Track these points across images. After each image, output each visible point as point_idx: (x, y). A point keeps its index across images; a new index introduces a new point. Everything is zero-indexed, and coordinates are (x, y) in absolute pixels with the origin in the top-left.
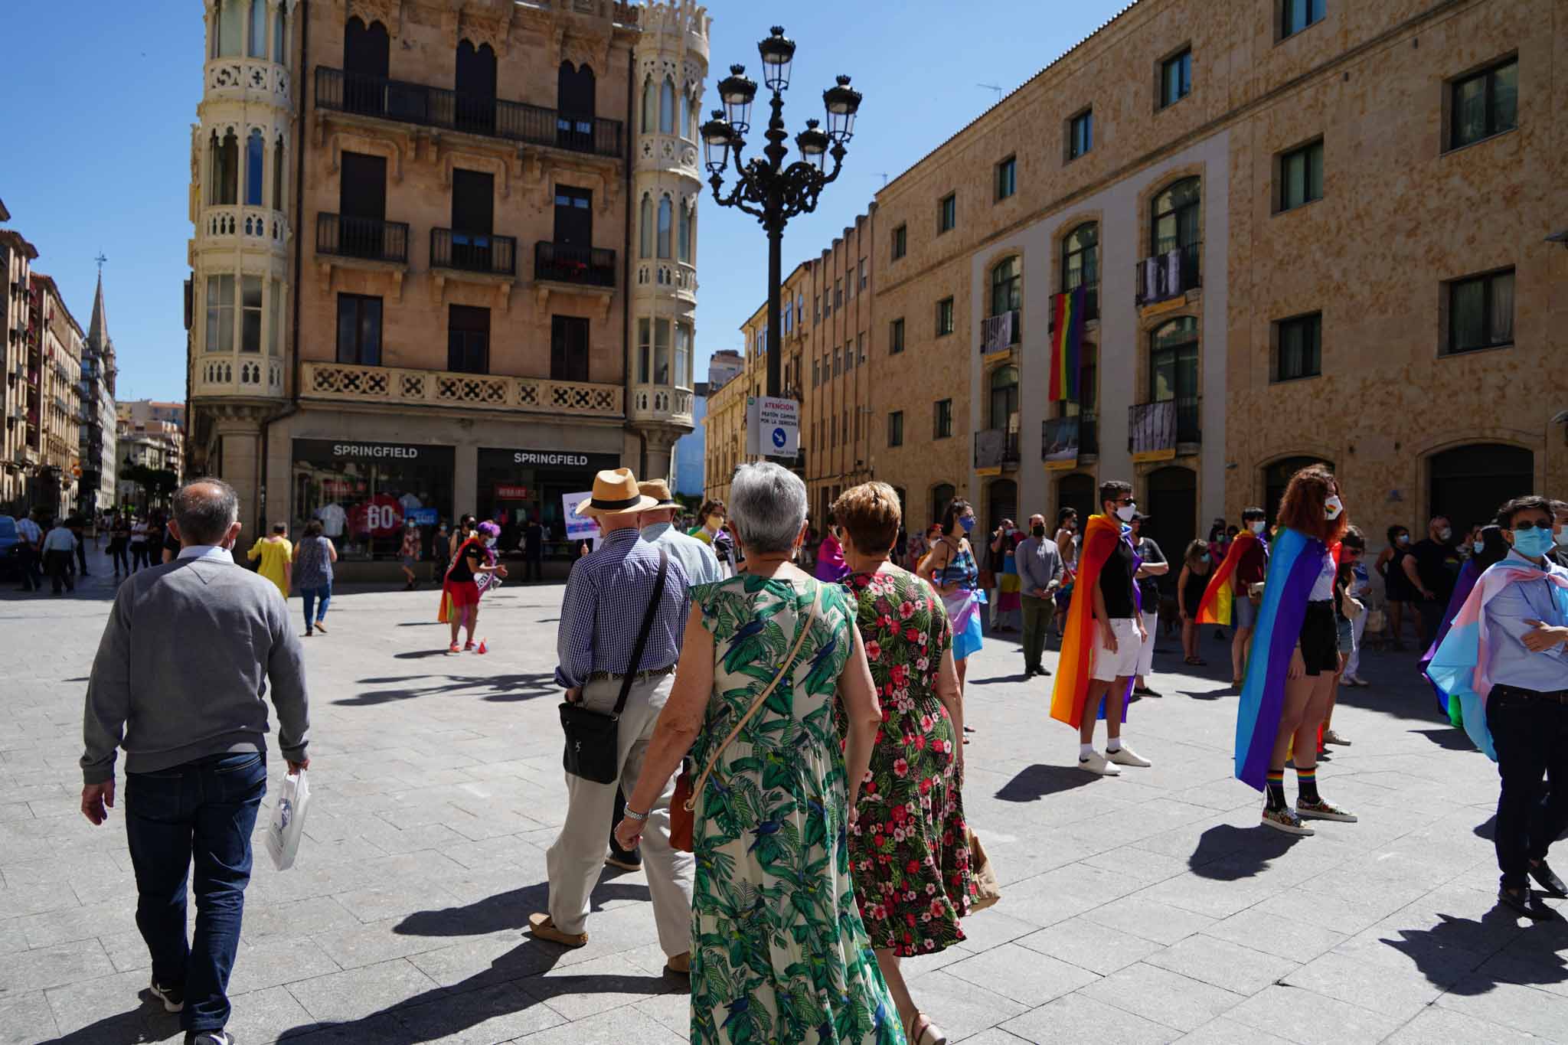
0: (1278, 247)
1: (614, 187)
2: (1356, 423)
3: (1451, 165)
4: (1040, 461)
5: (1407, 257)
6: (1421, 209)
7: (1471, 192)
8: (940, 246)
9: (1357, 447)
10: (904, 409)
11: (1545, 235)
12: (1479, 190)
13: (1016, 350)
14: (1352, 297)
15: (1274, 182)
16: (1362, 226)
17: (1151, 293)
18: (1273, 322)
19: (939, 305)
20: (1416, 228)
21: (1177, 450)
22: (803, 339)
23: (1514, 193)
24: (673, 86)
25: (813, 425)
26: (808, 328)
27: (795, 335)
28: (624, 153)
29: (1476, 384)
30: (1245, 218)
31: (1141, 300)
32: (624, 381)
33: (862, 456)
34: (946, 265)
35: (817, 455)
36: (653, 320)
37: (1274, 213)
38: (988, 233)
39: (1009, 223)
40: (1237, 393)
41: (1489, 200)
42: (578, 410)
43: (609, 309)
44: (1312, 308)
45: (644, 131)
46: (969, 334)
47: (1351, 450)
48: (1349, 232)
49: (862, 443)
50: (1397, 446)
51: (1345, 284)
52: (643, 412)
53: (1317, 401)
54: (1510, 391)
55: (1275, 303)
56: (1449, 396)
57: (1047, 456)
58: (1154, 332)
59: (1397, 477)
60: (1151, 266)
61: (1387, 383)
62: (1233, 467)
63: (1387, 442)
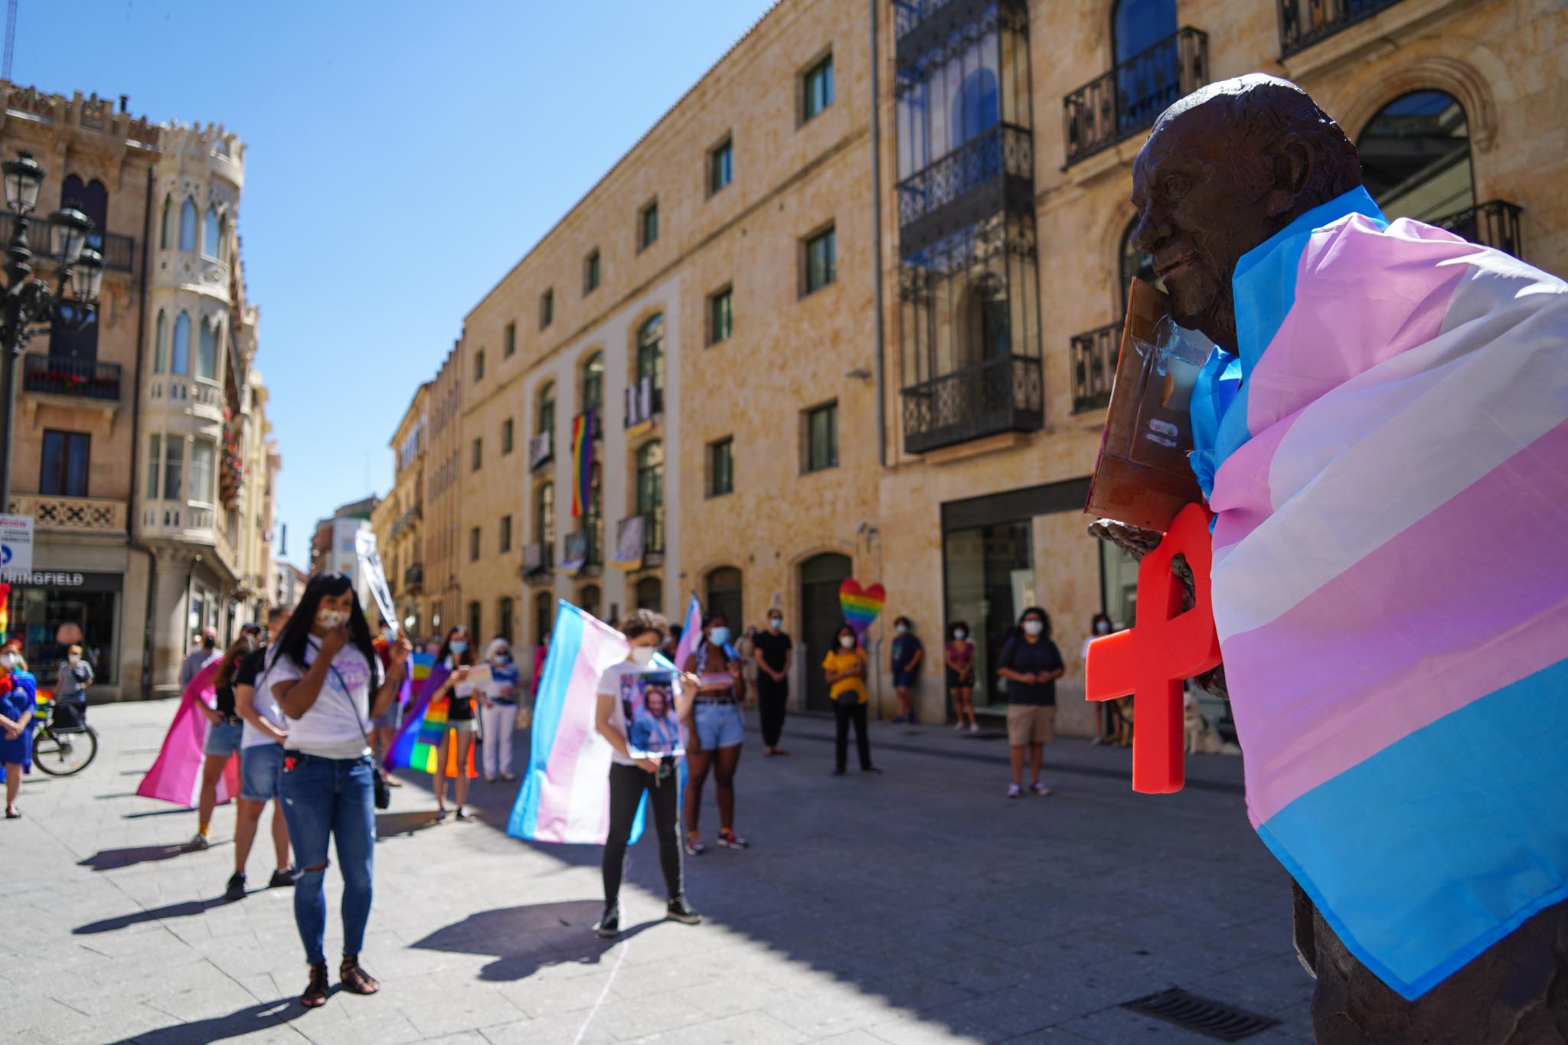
0: (708, 377)
1: (124, 301)
2: (754, 533)
3: (802, 310)
5: (780, 389)
6: (787, 347)
7: (813, 334)
8: (507, 369)
9: (755, 556)
10: (481, 525)
11: (853, 372)
12: (818, 332)
13: (552, 467)
14: (750, 422)
15: (706, 321)
16: (755, 361)
17: (633, 418)
18: (707, 444)
19: (506, 426)
20: (785, 363)
21: (644, 560)
23: (837, 336)
24: (196, 207)
28: (137, 267)
29: (820, 501)
30: (689, 351)
31: (627, 423)
32: (130, 497)
33: (454, 572)
34: (508, 388)
35: (429, 569)
36: (165, 435)
37: (707, 346)
38: (536, 359)
39: (548, 350)
40: (686, 508)
41: (823, 342)
42: (70, 526)
43: (114, 422)
44: (728, 434)
45: (163, 246)
46: (523, 450)
47: (752, 559)
48: (748, 366)
49: (454, 557)
50: (778, 555)
51: (746, 412)
52: (152, 529)
53: (732, 515)
54: (839, 506)
55: (707, 427)
56: (806, 511)
58: (641, 452)
59: (779, 584)
60: (633, 392)
61: (771, 498)
62: (683, 576)
63: (772, 551)
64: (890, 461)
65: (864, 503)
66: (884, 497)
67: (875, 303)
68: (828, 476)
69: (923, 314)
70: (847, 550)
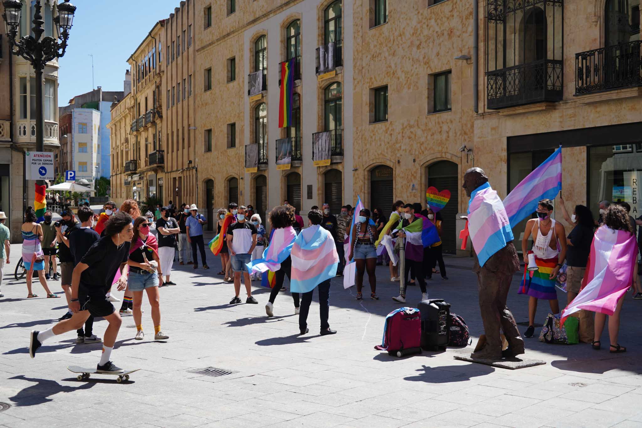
0: (372, 47)
2: (400, 147)
3: (431, 13)
4: (276, 165)
5: (417, 60)
6: (421, 34)
7: (437, 29)
8: (229, 22)
9: (400, 161)
10: (212, 128)
11: (460, 55)
12: (440, 28)
13: (265, 95)
14: (399, 78)
16: (402, 41)
17: (322, 68)
18: (371, 89)
19: (230, 62)
20: (420, 44)
21: (331, 160)
22: (161, 74)
23: (451, 32)
25: (168, 134)
26: (163, 68)
27: (158, 72)
29: (440, 131)
30: (360, 29)
31: (317, 69)
32: (11, 118)
33: (192, 158)
34: (231, 36)
35: (170, 155)
36: (28, 78)
37: (371, 27)
38: (252, 18)
39: (261, 14)
40: (357, 128)
41: (443, 34)
44: (385, 84)
46: (243, 82)
47: (399, 162)
48: (397, 43)
49: (192, 149)
50: (414, 161)
51: (396, 71)
52: (24, 137)
53: (386, 134)
54: (451, 134)
55: (371, 79)
56: (431, 135)
57: (279, 161)
58: (326, 89)
59: (415, 178)
60: (322, 51)
61: (411, 127)
62: (356, 170)
63: (411, 158)
64: (481, 111)
65: (465, 133)
66: (477, 131)
67: (474, 14)
68: (445, 116)
69: (501, 26)
70: (455, 160)
